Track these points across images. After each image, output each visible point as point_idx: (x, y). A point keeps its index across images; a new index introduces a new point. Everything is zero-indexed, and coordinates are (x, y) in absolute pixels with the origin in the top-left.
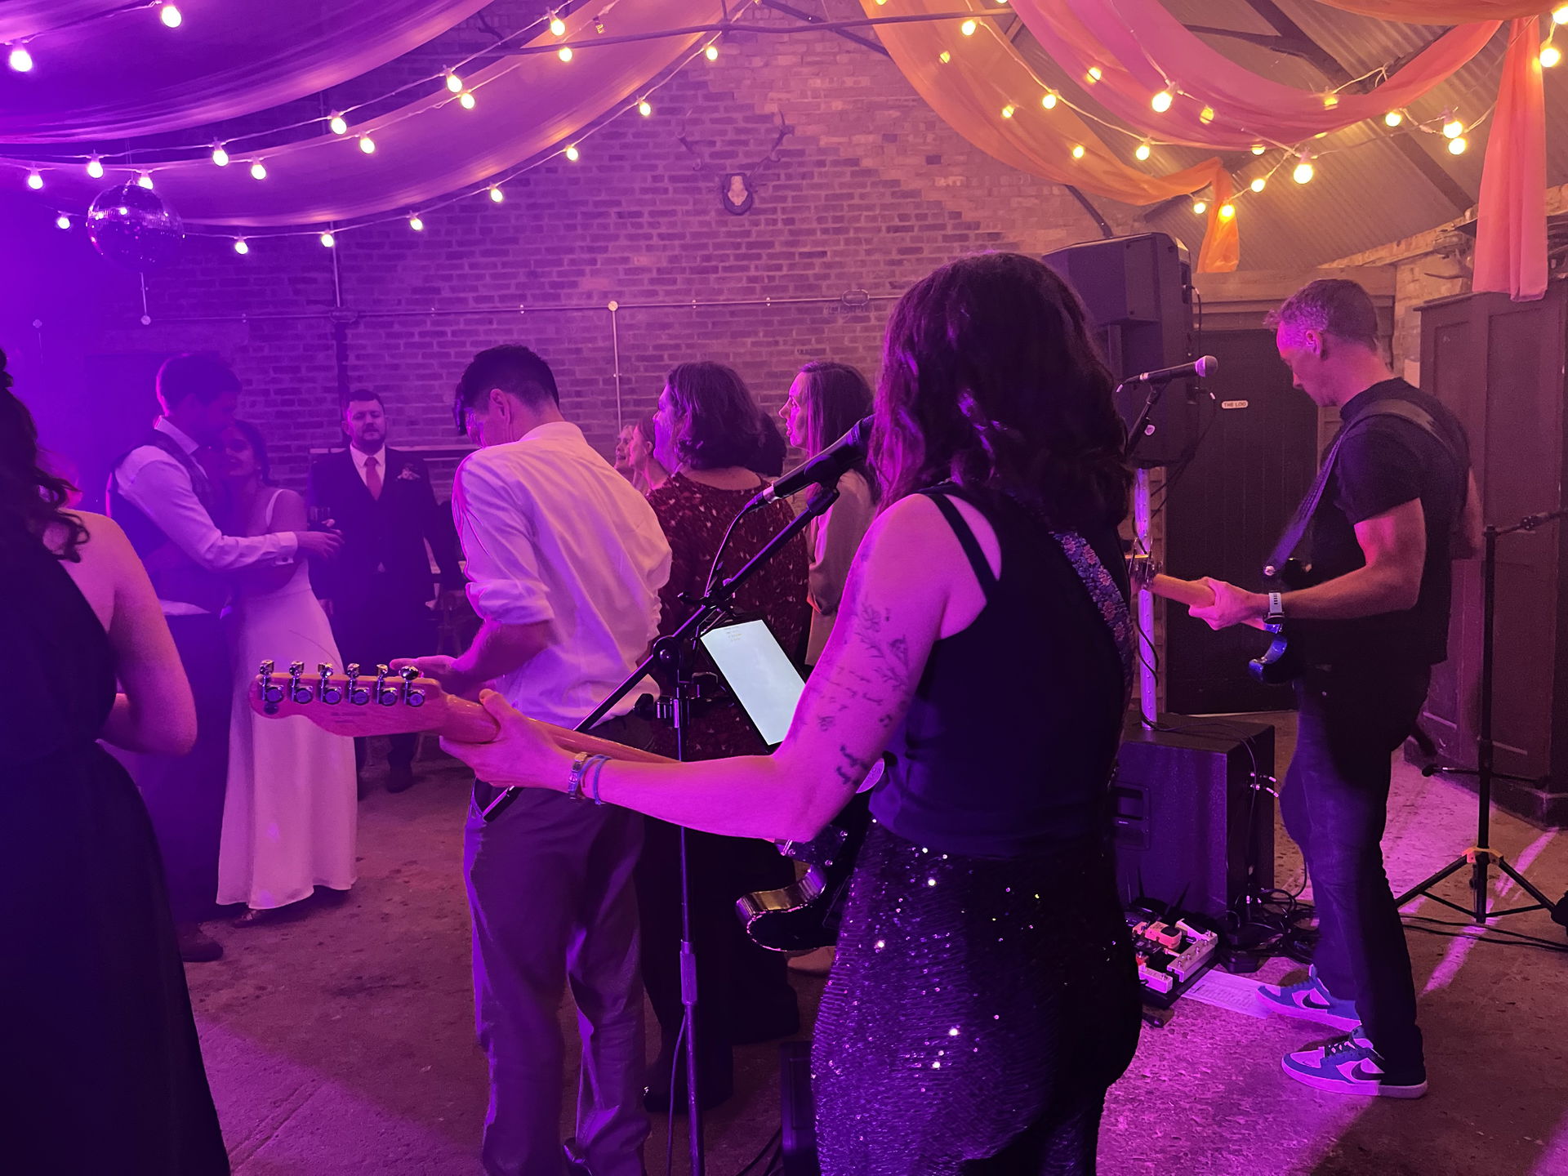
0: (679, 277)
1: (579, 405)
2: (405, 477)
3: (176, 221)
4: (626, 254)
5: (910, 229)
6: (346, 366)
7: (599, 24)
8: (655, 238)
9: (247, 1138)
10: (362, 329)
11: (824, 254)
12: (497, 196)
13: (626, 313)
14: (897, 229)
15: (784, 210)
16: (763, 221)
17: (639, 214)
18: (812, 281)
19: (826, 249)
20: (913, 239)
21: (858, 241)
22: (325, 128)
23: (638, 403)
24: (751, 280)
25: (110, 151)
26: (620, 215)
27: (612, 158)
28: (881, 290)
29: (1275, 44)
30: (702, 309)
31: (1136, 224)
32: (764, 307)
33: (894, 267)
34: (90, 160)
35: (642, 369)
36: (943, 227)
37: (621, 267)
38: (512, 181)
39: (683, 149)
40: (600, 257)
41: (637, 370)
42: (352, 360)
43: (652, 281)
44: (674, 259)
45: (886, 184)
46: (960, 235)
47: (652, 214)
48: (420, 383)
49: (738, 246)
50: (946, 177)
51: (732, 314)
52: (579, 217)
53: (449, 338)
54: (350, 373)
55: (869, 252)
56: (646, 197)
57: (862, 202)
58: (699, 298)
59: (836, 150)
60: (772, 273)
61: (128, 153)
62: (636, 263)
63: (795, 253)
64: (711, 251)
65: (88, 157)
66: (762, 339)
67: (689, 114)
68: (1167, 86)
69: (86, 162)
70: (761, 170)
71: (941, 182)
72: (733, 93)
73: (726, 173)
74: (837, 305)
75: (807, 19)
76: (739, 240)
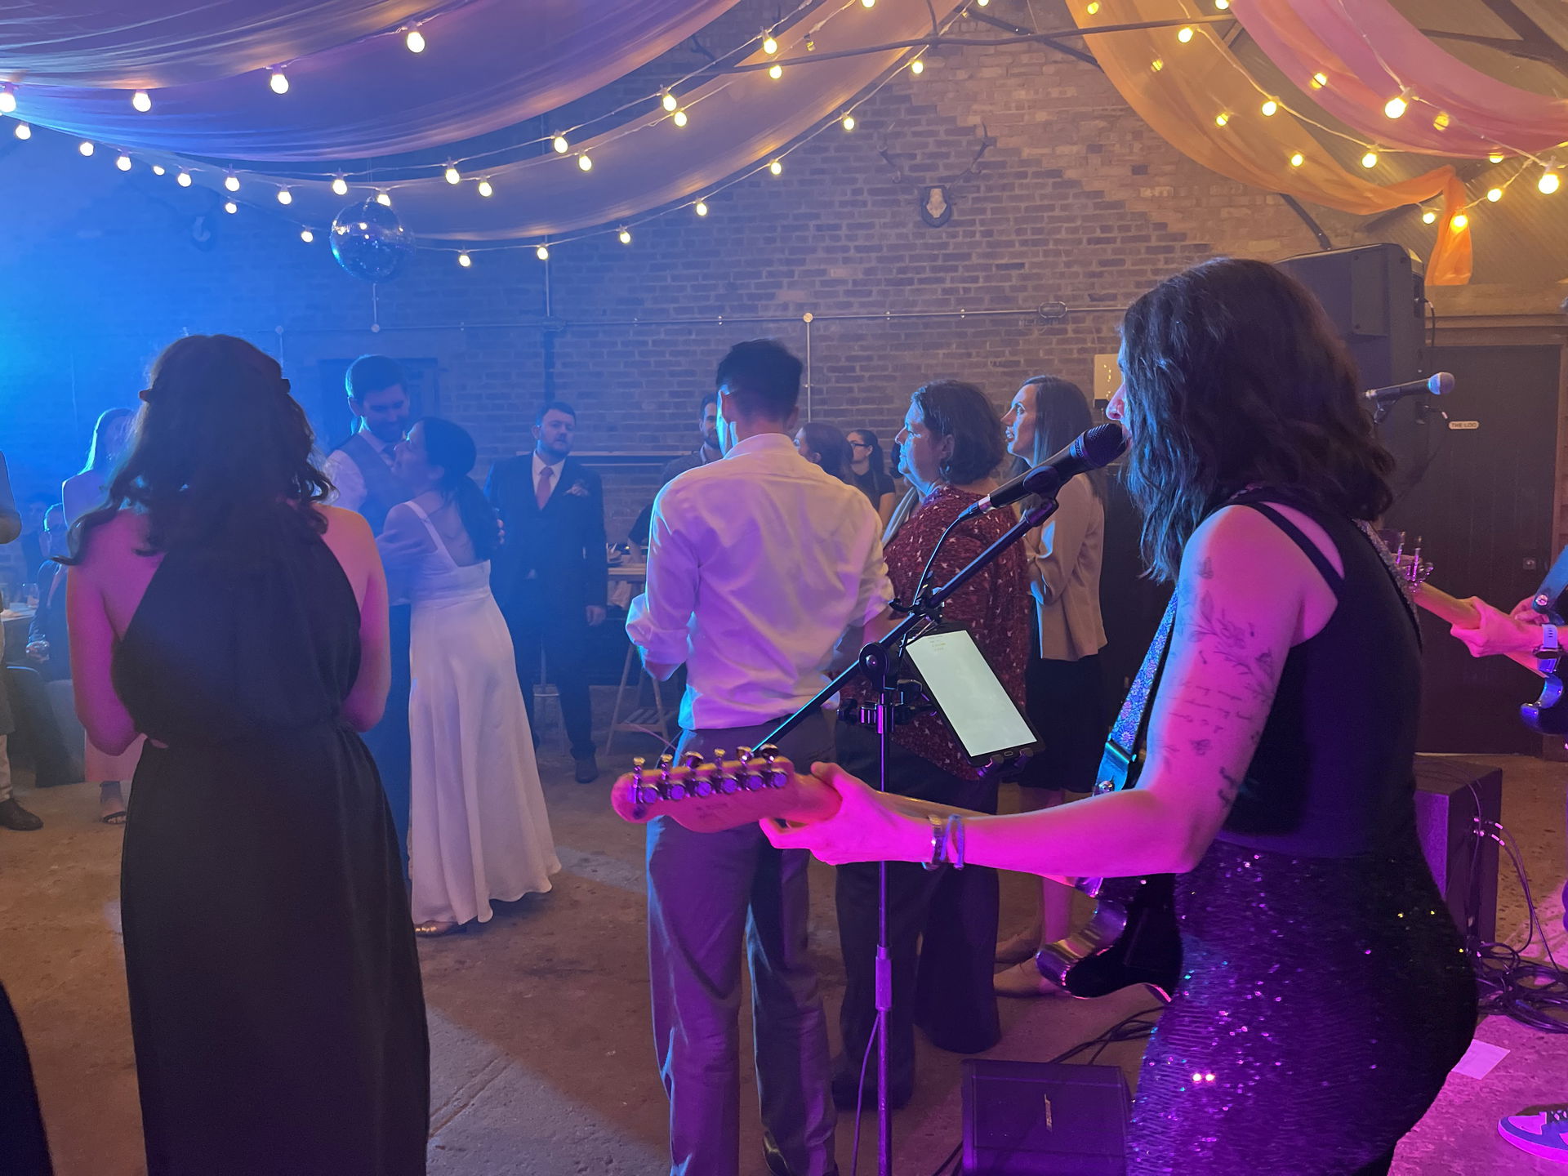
0: (875, 289)
2: (574, 492)
3: (410, 235)
4: (823, 267)
5: (1112, 240)
6: (552, 373)
7: (809, 41)
8: (852, 251)
9: (446, 1105)
10: (568, 338)
11: (1022, 265)
12: (702, 210)
13: (821, 324)
14: (1099, 241)
15: (982, 222)
16: (961, 233)
17: (837, 227)
18: (1008, 293)
19: (1024, 261)
20: (1115, 252)
21: (1057, 253)
22: (549, 146)
23: (827, 413)
24: (945, 291)
25: (354, 170)
26: (819, 228)
27: (813, 172)
28: (1078, 302)
29: (1517, 49)
30: (897, 321)
31: (1357, 235)
32: (958, 319)
33: (1092, 280)
34: (335, 178)
35: (833, 379)
36: (1147, 239)
37: (818, 279)
38: (718, 196)
39: (884, 162)
40: (798, 269)
42: (558, 368)
43: (848, 293)
44: (868, 272)
45: (1088, 195)
46: (1165, 247)
47: (850, 226)
48: (621, 390)
49: (934, 258)
50: (1152, 188)
51: (926, 326)
52: (779, 230)
53: (650, 347)
54: (554, 381)
55: (1068, 265)
56: (845, 210)
57: (1063, 214)
58: (893, 310)
59: (1038, 162)
60: (966, 285)
61: (370, 171)
62: (832, 275)
63: (991, 265)
64: (907, 263)
65: (333, 175)
66: (954, 351)
67: (891, 128)
68: (1401, 91)
69: (332, 179)
70: (961, 183)
71: (1147, 193)
72: (936, 106)
73: (925, 185)
74: (1033, 317)
75: (1014, 31)
76: (936, 252)
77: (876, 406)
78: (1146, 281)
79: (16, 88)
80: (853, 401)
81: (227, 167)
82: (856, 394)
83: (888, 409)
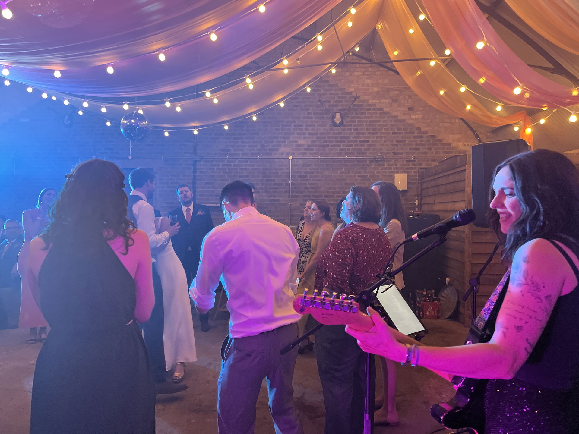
0: (315, 148)
1: (276, 192)
2: (199, 214)
3: (150, 124)
4: (296, 140)
5: (401, 133)
6: (196, 175)
7: (298, 61)
8: (307, 134)
10: (202, 163)
11: (368, 141)
12: (255, 118)
13: (295, 160)
14: (396, 133)
15: (354, 126)
16: (346, 129)
17: (302, 126)
18: (363, 151)
19: (369, 140)
20: (402, 137)
21: (381, 137)
22: (204, 95)
23: (297, 192)
24: (340, 150)
25: (131, 101)
26: (295, 126)
27: (294, 106)
28: (389, 155)
29: (552, 71)
30: (322, 160)
31: (488, 134)
32: (345, 160)
33: (394, 147)
34: (124, 104)
35: (299, 180)
36: (413, 133)
37: (294, 144)
38: (260, 113)
39: (319, 103)
40: (287, 140)
41: (297, 180)
42: (198, 173)
43: (305, 149)
44: (313, 142)
45: (393, 117)
46: (420, 136)
47: (306, 126)
48: (221, 182)
49: (336, 138)
50: (415, 115)
51: (333, 162)
52: (280, 126)
53: (232, 167)
54: (197, 178)
55: (385, 141)
56: (304, 120)
57: (384, 123)
58: (322, 156)
59: (374, 105)
60: (349, 148)
61: (137, 102)
62: (300, 143)
63: (357, 141)
64: (327, 139)
65: (124, 102)
66: (344, 171)
67: (322, 92)
68: (519, 85)
69: (123, 104)
70: (347, 111)
71: (413, 117)
72: (338, 84)
73: (334, 112)
74: (372, 160)
75: (366, 60)
76: (337, 136)
77: (315, 190)
78: (413, 148)
79: (10, 67)
80: (307, 188)
81: (84, 99)
82: (308, 185)
83: (319, 191)
